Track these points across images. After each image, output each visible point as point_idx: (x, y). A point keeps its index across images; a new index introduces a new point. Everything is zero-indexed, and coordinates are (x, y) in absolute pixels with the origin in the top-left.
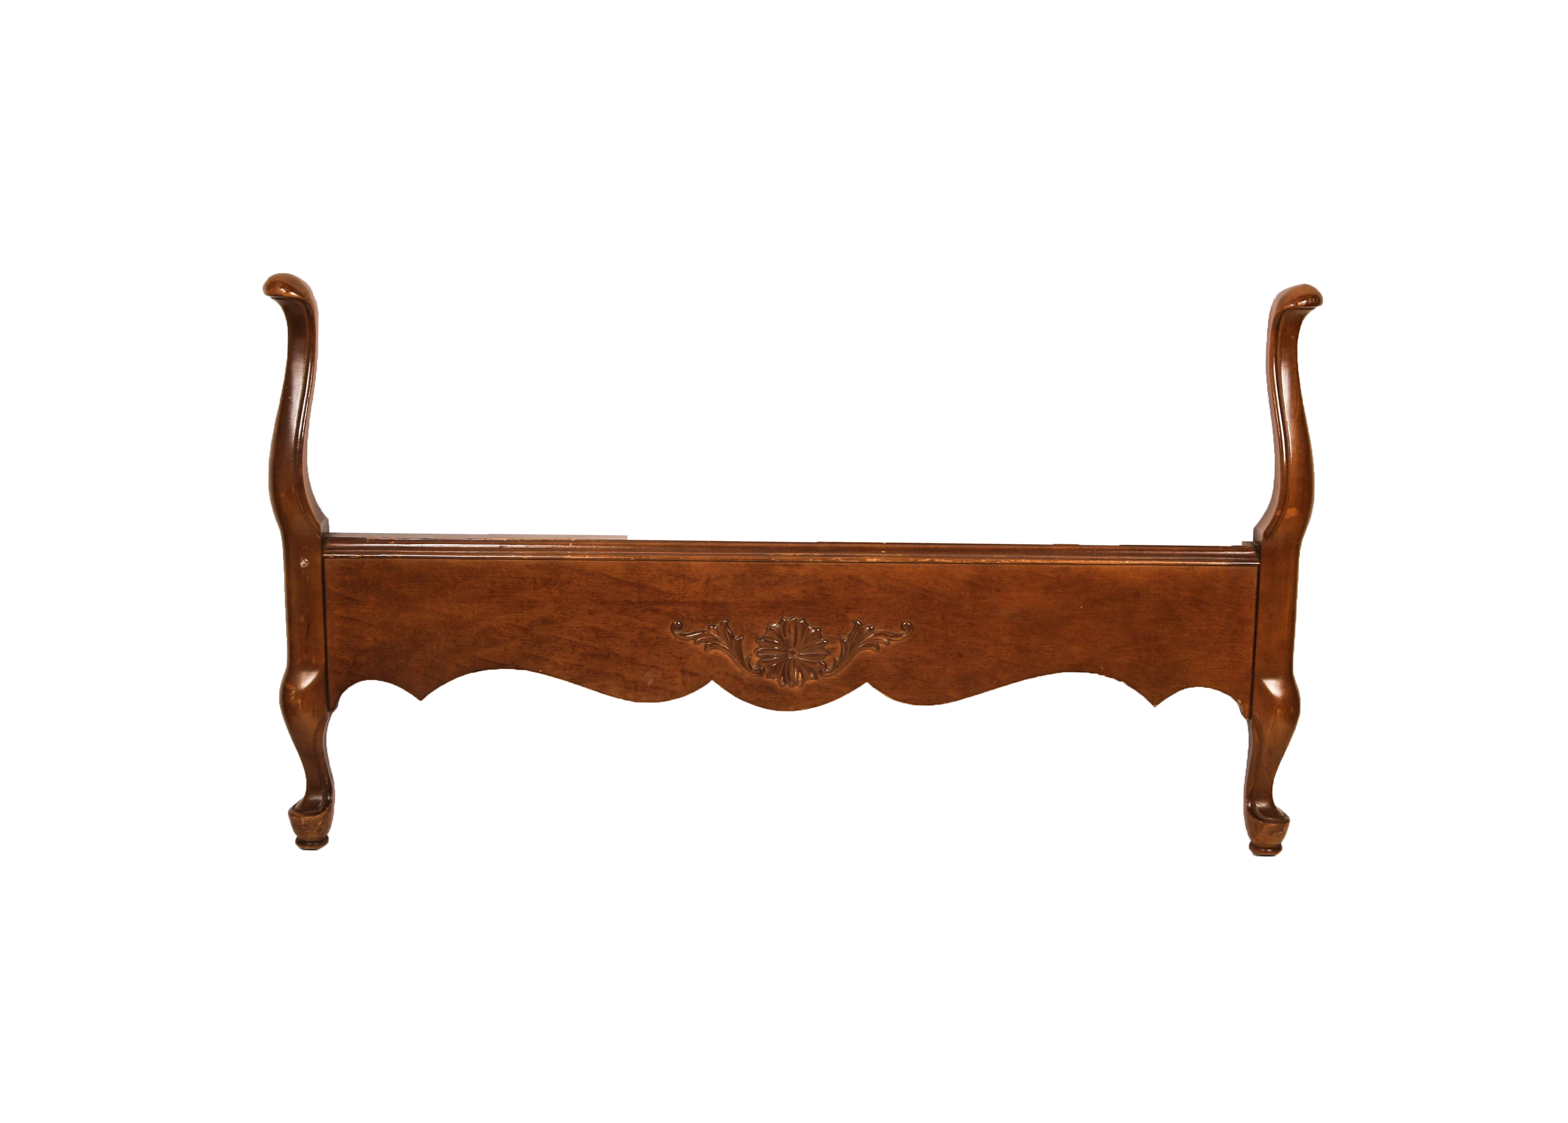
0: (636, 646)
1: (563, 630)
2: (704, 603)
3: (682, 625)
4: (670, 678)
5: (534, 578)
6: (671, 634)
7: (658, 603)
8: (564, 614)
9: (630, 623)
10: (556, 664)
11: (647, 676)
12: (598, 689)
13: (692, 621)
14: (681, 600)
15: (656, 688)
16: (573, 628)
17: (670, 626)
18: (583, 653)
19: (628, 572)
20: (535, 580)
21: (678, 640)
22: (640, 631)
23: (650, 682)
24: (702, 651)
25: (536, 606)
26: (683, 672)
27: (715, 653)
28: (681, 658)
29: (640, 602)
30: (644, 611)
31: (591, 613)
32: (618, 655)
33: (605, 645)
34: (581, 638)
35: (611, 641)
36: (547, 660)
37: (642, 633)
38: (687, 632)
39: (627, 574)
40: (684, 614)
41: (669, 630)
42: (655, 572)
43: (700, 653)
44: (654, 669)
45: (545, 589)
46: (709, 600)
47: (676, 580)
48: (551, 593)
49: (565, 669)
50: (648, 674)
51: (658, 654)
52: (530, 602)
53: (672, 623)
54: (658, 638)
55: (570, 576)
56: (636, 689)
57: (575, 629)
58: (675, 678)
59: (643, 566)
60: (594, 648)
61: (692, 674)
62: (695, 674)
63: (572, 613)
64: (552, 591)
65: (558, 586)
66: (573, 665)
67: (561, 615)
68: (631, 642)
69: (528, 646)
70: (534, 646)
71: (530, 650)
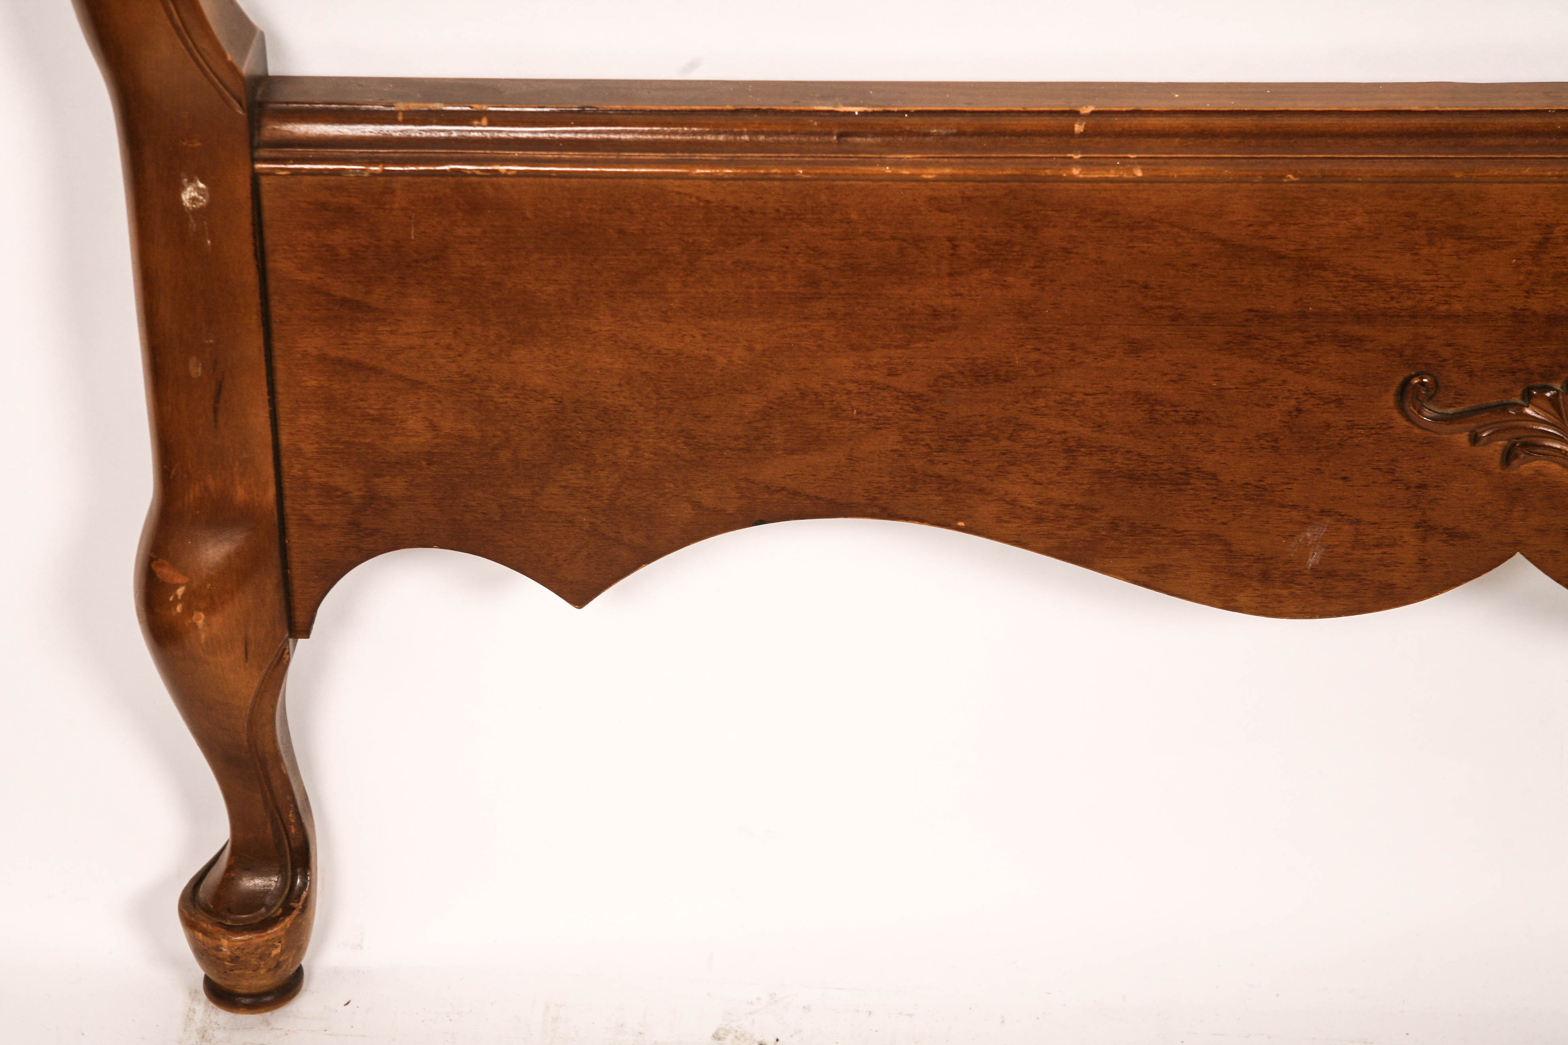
0: (1276, 449)
1: (1041, 402)
2: (1519, 316)
3: (1436, 382)
4: (1377, 546)
5: (950, 239)
6: (1395, 414)
7: (1364, 317)
8: (1045, 353)
9: (1264, 381)
10: (1013, 503)
11: (1306, 539)
12: (1145, 578)
13: (1471, 374)
14: (1443, 308)
15: (1331, 574)
16: (1071, 394)
17: (1393, 389)
18: (1099, 472)
19: (1269, 219)
20: (955, 247)
21: (1417, 431)
22: (1293, 402)
23: (1313, 560)
24: (1495, 464)
25: (956, 328)
26: (1425, 528)
27: (1538, 472)
28: (1422, 486)
29: (1303, 315)
30: (1311, 343)
31: (1135, 348)
32: (1214, 476)
33: (1175, 446)
34: (1099, 427)
35: (1197, 434)
36: (981, 491)
37: (1299, 411)
38: (1450, 406)
39: (1264, 225)
40: (1446, 352)
41: (1390, 399)
42: (1359, 220)
43: (1488, 473)
44: (1328, 520)
45: (986, 274)
46: (1538, 305)
47: (1431, 243)
48: (1004, 286)
49: (1040, 520)
50: (1309, 535)
51: (1344, 474)
52: (936, 314)
53: (1400, 379)
54: (1351, 426)
55: (1074, 232)
56: (1265, 577)
57: (1079, 397)
58: (1393, 545)
59: (1323, 201)
60: (1139, 455)
61: (1452, 534)
62: (1464, 536)
63: (1073, 347)
64: (1011, 279)
65: (1029, 264)
66: (1065, 506)
67: (1034, 356)
68: (1259, 437)
69: (925, 450)
70: (941, 450)
71: (932, 462)
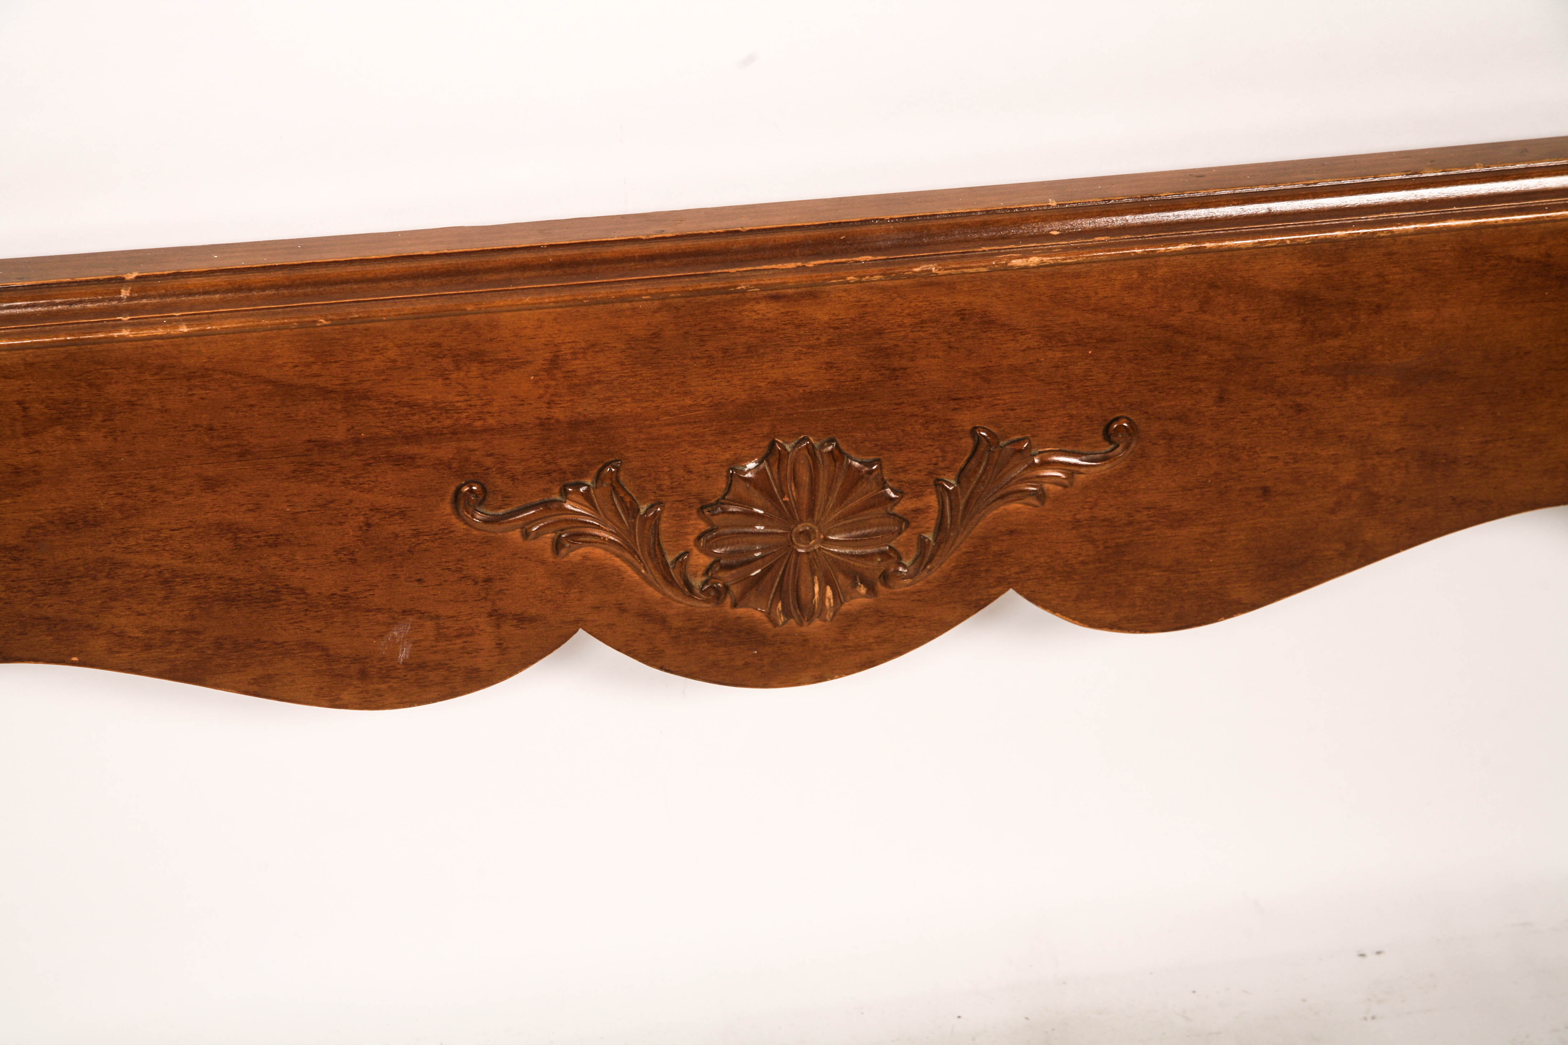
0: (354, 561)
1: (132, 541)
2: (545, 424)
3: (483, 488)
4: (458, 636)
5: (20, 403)
6: (454, 520)
7: (409, 439)
8: (128, 497)
9: (332, 502)
10: (121, 635)
11: (393, 637)
12: (255, 688)
13: (513, 478)
14: (479, 424)
15: (422, 666)
16: (159, 531)
17: (449, 498)
18: (196, 598)
19: (311, 359)
20: (25, 409)
21: (475, 532)
22: (362, 518)
23: (403, 655)
24: (548, 554)
25: (39, 482)
26: (497, 616)
27: (585, 558)
28: (488, 580)
29: (357, 441)
30: (370, 464)
31: (211, 484)
32: (302, 591)
33: (261, 568)
34: (189, 558)
35: (280, 555)
36: (89, 627)
37: (369, 525)
38: (500, 508)
39: (308, 365)
40: (489, 462)
41: (447, 507)
42: (392, 353)
43: (543, 562)
44: (410, 619)
45: (59, 431)
46: (558, 413)
47: (458, 368)
48: (79, 440)
49: (148, 647)
50: (396, 633)
51: (418, 577)
52: (17, 471)
53: (453, 489)
54: (417, 534)
55: (135, 386)
56: (363, 675)
57: (165, 533)
58: (472, 634)
59: (357, 340)
60: (231, 579)
61: (521, 619)
62: (532, 620)
63: (152, 489)
64: (83, 434)
65: (98, 418)
66: (171, 632)
67: (117, 501)
68: (337, 552)
69: (29, 595)
70: (45, 594)
71: (37, 605)
